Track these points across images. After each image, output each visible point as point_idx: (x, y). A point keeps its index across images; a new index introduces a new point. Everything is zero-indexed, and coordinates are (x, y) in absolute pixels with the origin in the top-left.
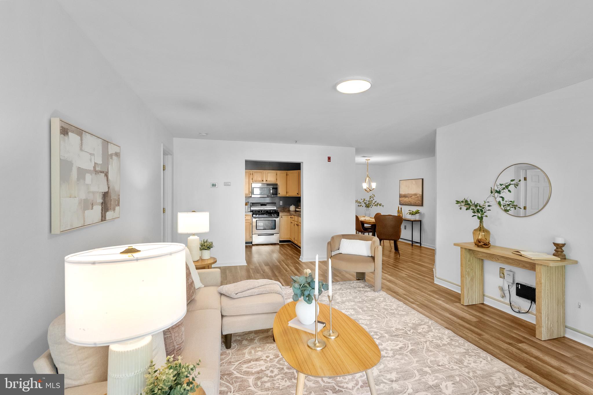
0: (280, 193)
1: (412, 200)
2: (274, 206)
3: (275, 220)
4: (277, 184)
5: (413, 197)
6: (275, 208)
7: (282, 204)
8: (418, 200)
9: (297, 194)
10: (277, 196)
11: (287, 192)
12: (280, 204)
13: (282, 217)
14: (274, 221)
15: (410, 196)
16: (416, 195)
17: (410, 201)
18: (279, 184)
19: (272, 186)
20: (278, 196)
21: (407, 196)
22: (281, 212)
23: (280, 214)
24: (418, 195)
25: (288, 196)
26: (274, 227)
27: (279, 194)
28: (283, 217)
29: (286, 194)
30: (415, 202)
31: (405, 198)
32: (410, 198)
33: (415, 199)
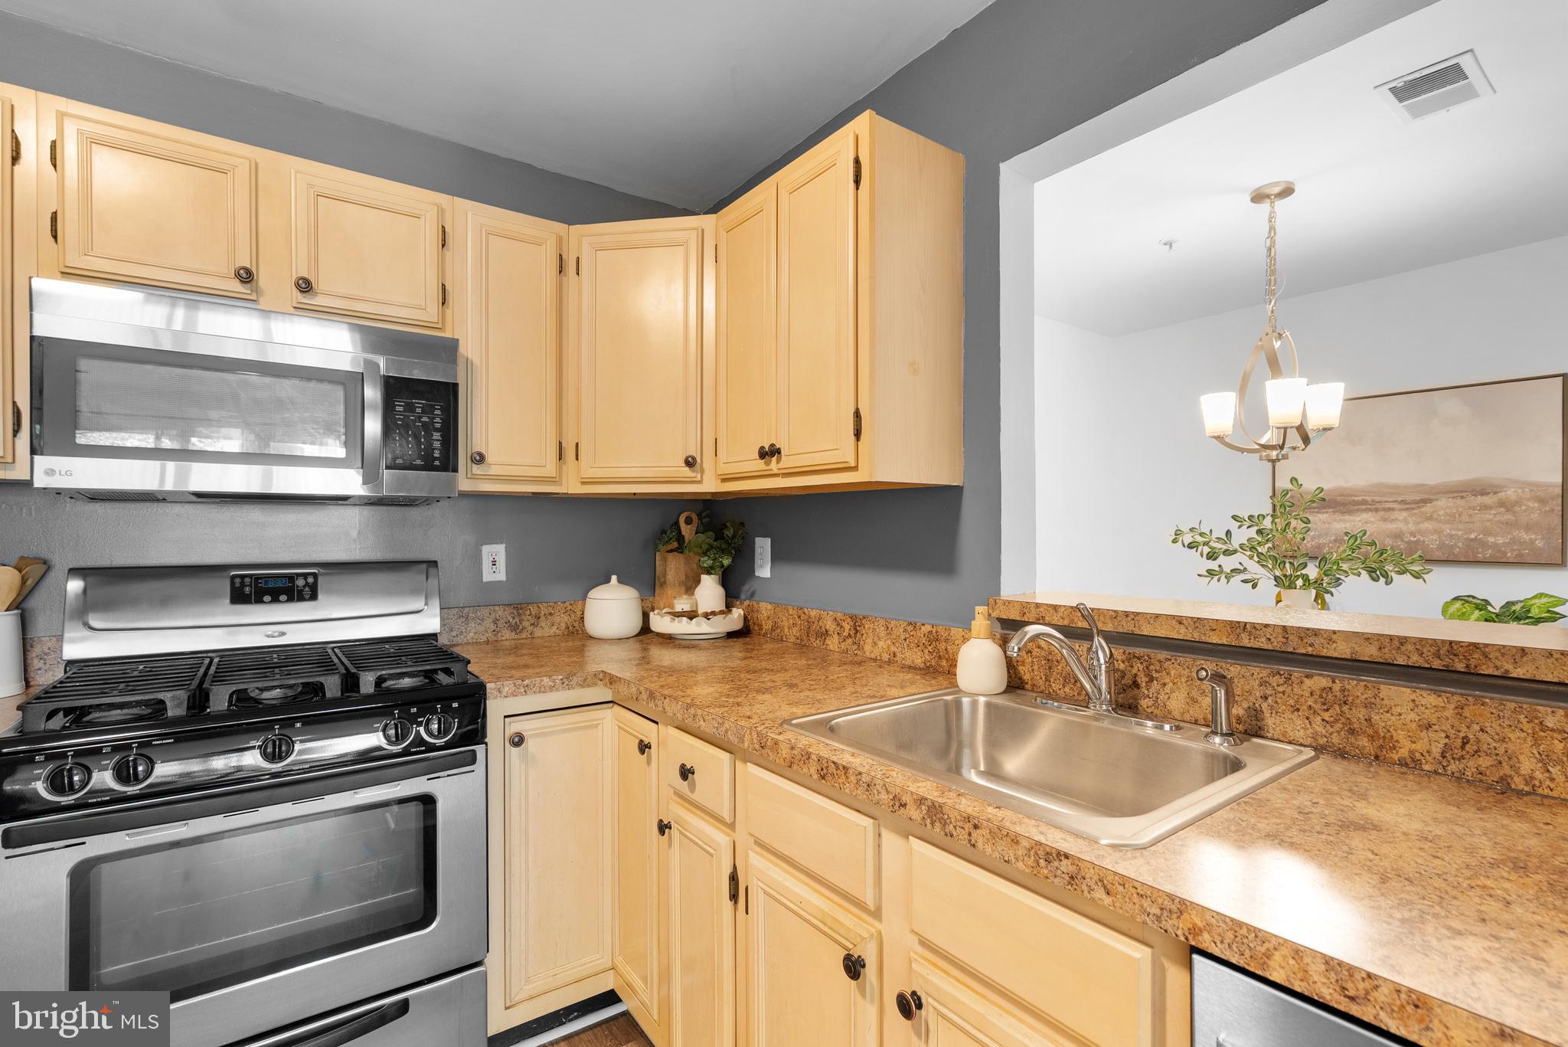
0: (489, 459)
1: (1427, 525)
2: (414, 592)
3: (427, 801)
4: (449, 349)
6: (428, 622)
7: (501, 576)
8: (1511, 525)
9: (690, 463)
10: (453, 483)
11: (570, 453)
12: (488, 576)
13: (518, 741)
14: (414, 808)
15: (1403, 502)
16: (1484, 494)
17: (1398, 536)
18: (469, 349)
19: (381, 362)
20: (464, 484)
21: (1364, 502)
22: (508, 687)
23: (496, 708)
24: (1510, 493)
25: (572, 486)
26: (413, 890)
27: (479, 459)
28: (530, 744)
29: (550, 468)
30: (1473, 536)
31: (1341, 518)
32: (1405, 514)
33: (1467, 520)
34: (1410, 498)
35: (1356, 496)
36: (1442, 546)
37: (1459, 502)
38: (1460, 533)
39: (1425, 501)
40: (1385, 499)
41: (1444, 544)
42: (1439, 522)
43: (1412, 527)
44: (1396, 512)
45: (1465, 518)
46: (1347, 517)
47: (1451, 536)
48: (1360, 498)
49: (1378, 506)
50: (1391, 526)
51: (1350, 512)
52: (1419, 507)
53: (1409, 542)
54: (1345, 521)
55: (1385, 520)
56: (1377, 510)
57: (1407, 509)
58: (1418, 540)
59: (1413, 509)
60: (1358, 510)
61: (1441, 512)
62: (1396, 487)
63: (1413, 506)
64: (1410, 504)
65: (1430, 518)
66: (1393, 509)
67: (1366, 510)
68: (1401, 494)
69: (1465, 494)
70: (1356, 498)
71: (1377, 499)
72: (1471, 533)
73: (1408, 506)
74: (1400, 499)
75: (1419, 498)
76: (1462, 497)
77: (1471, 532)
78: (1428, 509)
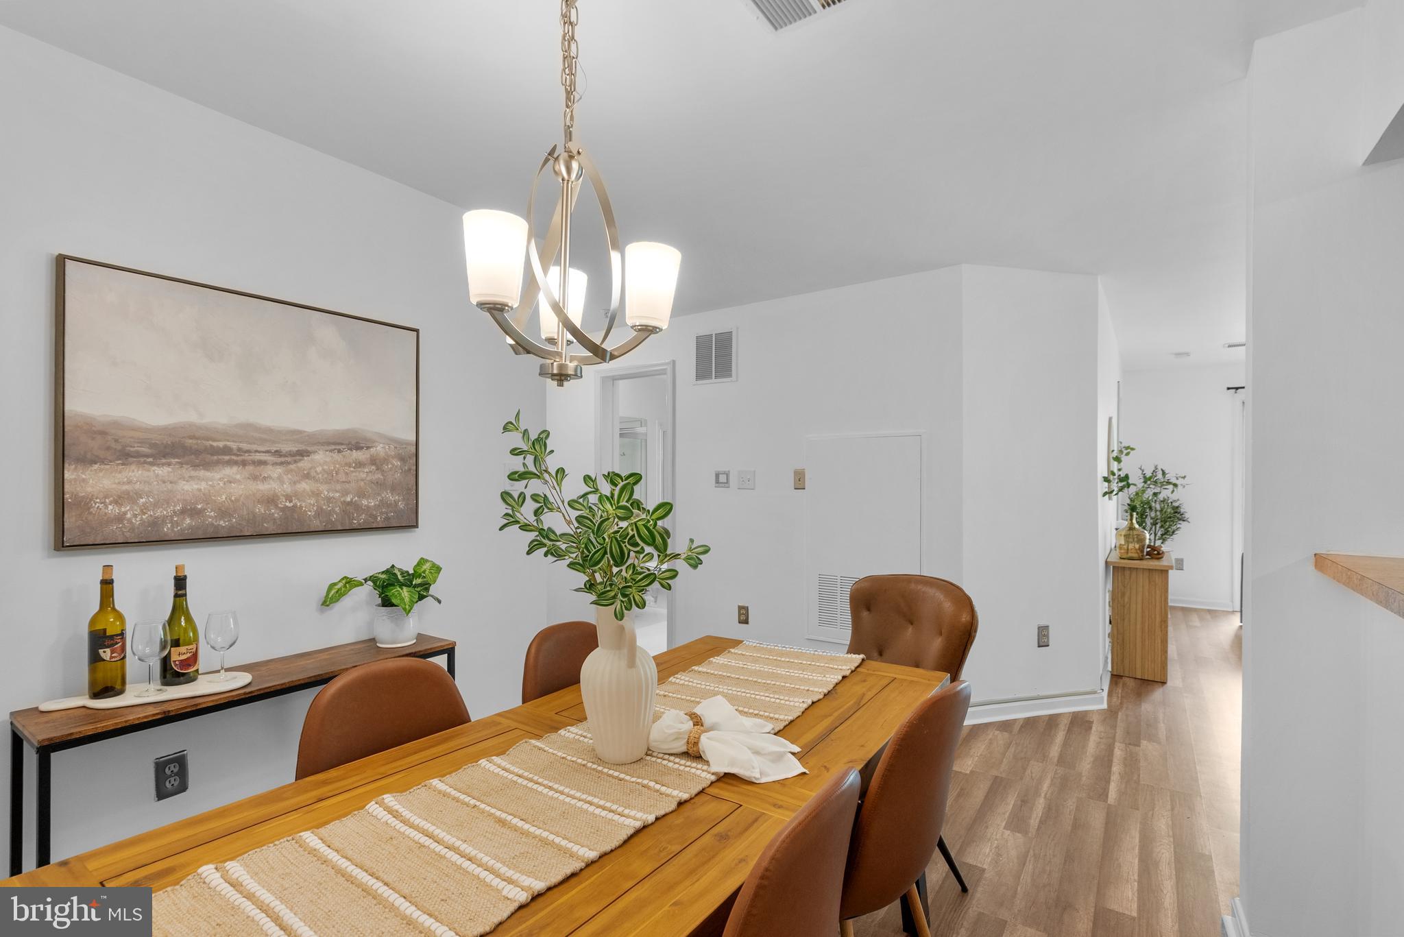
1: (305, 486)
5: (321, 459)
8: (380, 485)
15: (278, 453)
16: (358, 447)
17: (271, 500)
21: (227, 451)
24: (379, 449)
30: (349, 499)
31: (193, 473)
32: (280, 470)
33: (344, 480)
34: (286, 448)
35: (214, 440)
36: (320, 512)
37: (336, 456)
38: (337, 495)
39: (302, 454)
40: (254, 447)
41: (322, 509)
42: (317, 481)
43: (287, 488)
44: (270, 467)
45: (342, 477)
46: (202, 473)
47: (329, 500)
48: (221, 444)
49: (246, 457)
50: (263, 487)
51: (207, 466)
52: (295, 462)
53: (285, 509)
54: (199, 479)
55: (255, 478)
56: (244, 464)
57: (282, 463)
58: (295, 506)
59: (289, 463)
60: (218, 462)
61: (319, 469)
62: (269, 431)
63: (289, 459)
64: (285, 456)
65: (307, 476)
66: (264, 463)
67: (230, 463)
68: (274, 442)
69: (341, 447)
70: (215, 444)
71: (245, 446)
72: (347, 494)
73: (283, 459)
74: (274, 449)
75: (295, 449)
76: (339, 451)
77: (345, 493)
78: (305, 463)
